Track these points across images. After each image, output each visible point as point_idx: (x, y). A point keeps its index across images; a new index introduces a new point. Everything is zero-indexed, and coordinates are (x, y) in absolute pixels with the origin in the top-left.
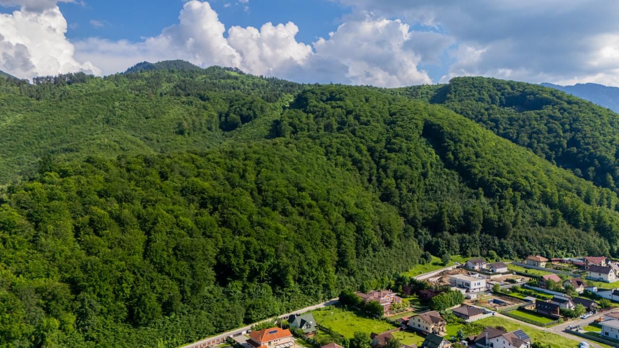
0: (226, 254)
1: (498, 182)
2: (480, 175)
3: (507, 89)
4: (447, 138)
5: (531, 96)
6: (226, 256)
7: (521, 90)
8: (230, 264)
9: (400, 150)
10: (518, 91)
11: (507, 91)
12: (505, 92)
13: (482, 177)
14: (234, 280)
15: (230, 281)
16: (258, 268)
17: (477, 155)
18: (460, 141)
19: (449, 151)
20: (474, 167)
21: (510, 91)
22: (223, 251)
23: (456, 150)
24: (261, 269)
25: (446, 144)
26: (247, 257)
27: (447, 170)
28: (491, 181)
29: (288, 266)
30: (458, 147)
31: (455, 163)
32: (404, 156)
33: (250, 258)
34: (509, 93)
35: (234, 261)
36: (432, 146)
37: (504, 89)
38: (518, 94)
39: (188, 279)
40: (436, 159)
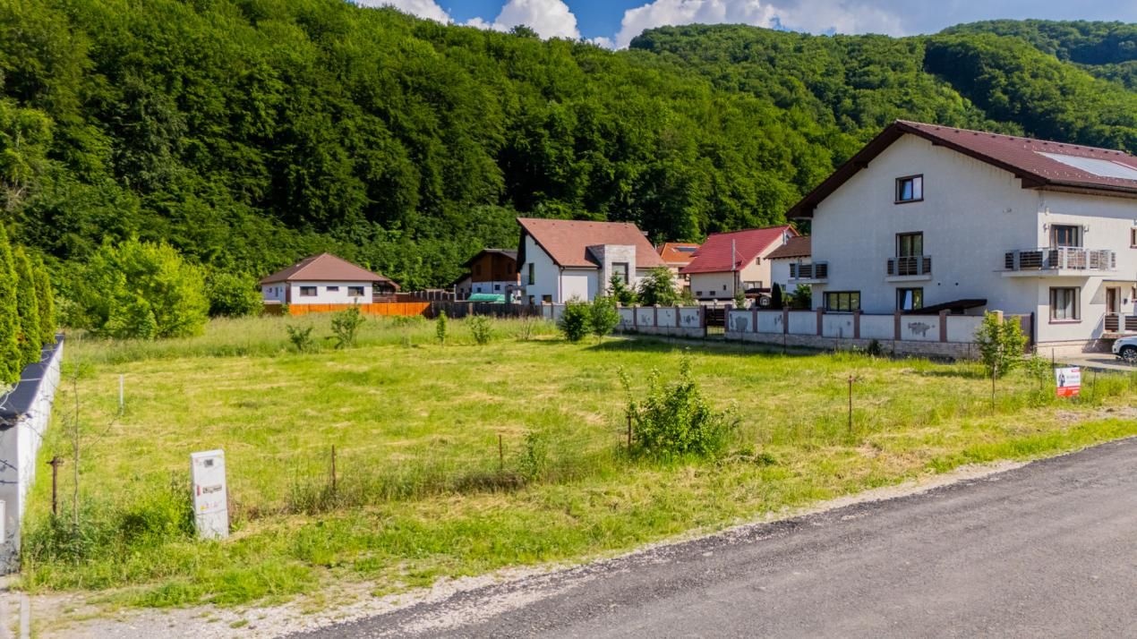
0: (527, 130)
1: (1127, 135)
2: (1080, 124)
3: (1071, 33)
4: (986, 65)
5: (1129, 42)
6: (529, 134)
7: (1105, 34)
8: (539, 154)
9: (883, 83)
10: (1098, 36)
11: (1072, 37)
12: (1069, 40)
13: (1086, 127)
14: (550, 198)
15: (541, 199)
16: (612, 172)
17: (1064, 91)
18: (1019, 68)
19: (993, 87)
20: (1063, 112)
21: (1079, 36)
22: (523, 124)
23: (1013, 84)
24: (621, 175)
25: (987, 76)
26: (582, 145)
27: (992, 122)
28: (1107, 134)
29: (690, 179)
30: (1016, 79)
31: (1013, 107)
32: (894, 94)
33: (592, 145)
34: (1077, 42)
35: (549, 148)
36: (949, 84)
37: (1066, 34)
38: (1098, 41)
39: (435, 145)
40: (966, 107)
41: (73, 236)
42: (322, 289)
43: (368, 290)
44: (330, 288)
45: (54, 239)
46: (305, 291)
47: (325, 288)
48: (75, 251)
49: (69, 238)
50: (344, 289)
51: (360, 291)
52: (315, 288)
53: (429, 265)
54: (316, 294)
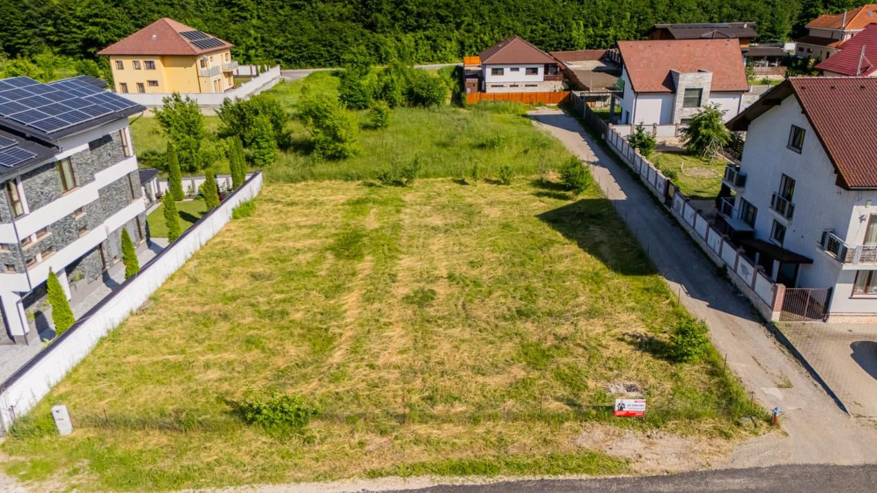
41: (378, 15)
42: (507, 70)
43: (541, 70)
44: (512, 69)
45: (368, 17)
46: (495, 72)
47: (509, 69)
48: (379, 25)
49: (376, 17)
50: (523, 70)
51: (535, 71)
52: (502, 69)
53: (636, 20)
54: (502, 74)
